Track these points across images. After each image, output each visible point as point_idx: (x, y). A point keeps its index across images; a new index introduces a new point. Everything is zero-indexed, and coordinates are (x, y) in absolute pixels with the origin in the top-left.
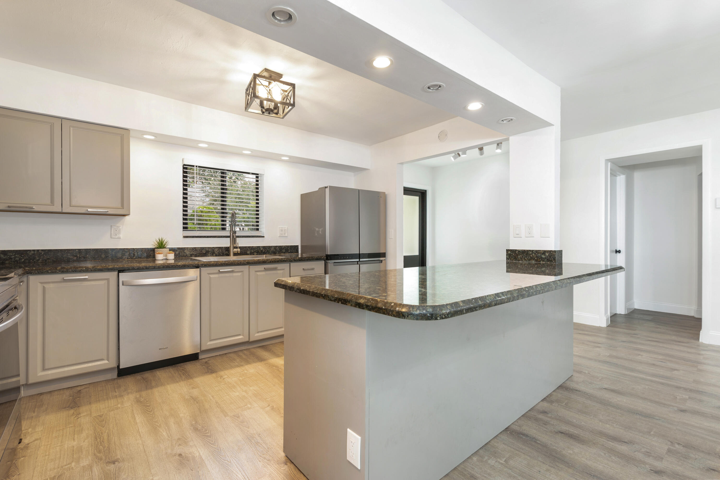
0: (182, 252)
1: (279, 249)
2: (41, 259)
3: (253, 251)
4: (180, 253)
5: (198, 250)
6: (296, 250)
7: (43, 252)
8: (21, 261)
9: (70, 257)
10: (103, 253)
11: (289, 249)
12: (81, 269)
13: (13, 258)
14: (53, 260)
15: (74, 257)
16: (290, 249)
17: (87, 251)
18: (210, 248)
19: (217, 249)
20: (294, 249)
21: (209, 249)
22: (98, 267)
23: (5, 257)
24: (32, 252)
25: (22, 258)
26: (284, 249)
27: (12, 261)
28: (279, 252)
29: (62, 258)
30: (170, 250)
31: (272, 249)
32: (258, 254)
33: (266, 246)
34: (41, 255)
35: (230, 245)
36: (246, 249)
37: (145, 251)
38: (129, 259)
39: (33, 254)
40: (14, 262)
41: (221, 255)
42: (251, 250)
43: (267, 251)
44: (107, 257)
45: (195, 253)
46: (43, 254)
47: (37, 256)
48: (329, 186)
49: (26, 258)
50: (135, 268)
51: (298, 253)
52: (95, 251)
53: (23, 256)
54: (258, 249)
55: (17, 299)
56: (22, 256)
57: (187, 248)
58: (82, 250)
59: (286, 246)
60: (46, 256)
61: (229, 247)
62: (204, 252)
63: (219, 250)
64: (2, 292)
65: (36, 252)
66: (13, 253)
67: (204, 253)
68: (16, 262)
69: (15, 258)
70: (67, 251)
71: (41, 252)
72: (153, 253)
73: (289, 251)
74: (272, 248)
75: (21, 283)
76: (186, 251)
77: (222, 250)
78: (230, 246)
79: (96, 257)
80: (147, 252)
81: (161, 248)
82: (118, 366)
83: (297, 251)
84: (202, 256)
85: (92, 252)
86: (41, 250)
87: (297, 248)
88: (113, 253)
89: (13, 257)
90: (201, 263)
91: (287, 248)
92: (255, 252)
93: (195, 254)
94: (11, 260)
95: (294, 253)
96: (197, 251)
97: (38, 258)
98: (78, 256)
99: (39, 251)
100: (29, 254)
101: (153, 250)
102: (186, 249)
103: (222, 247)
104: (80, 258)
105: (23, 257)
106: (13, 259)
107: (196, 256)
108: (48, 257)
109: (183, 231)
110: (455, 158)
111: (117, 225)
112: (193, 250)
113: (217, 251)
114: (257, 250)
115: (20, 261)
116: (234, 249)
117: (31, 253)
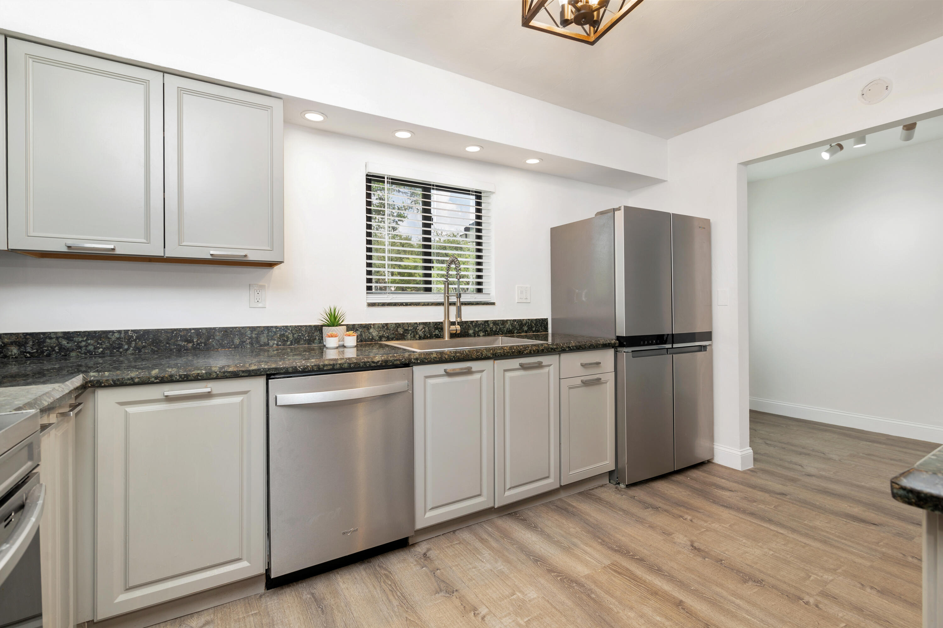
0: (366, 332)
1: (518, 325)
2: (131, 349)
3: (478, 329)
4: (363, 335)
5: (392, 329)
6: (544, 328)
7: (134, 335)
8: (98, 352)
9: (180, 343)
10: (237, 335)
11: (533, 325)
12: (198, 374)
13: (84, 346)
14: (152, 349)
15: (187, 344)
16: (535, 325)
17: (210, 332)
18: (410, 324)
19: (422, 325)
20: (540, 326)
21: (409, 327)
22: (230, 368)
23: (70, 345)
24: (117, 335)
25: (98, 345)
26: (525, 324)
27: (82, 352)
28: (518, 330)
29: (168, 345)
30: (348, 330)
31: (507, 326)
32: (485, 333)
33: (498, 320)
34: (132, 341)
35: (443, 319)
36: (467, 327)
37: (306, 331)
38: (280, 345)
39: (118, 339)
40: (85, 354)
41: (428, 337)
42: (475, 328)
43: (500, 329)
44: (242, 342)
45: (386, 334)
46: (134, 338)
47: (125, 342)
48: (624, 206)
49: (106, 346)
50: (299, 369)
51: (548, 332)
52: (222, 333)
53: (101, 342)
54: (485, 326)
55: (37, 473)
56: (98, 343)
57: (374, 324)
58: (200, 331)
59: (529, 320)
60: (140, 342)
61: (442, 323)
62: (401, 331)
63: (424, 328)
64: (29, 436)
65: (122, 335)
66: (83, 336)
67: (400, 334)
68: (88, 354)
69: (86, 346)
70: (175, 332)
71: (131, 334)
72: (319, 335)
73: (534, 329)
74: (507, 323)
75: (71, 412)
76: (371, 330)
77: (428, 329)
78: (445, 321)
79: (225, 343)
80: (308, 333)
81: (333, 326)
82: (268, 571)
83: (546, 329)
84: (397, 339)
85: (218, 334)
86: (132, 331)
87: (545, 323)
88: (254, 335)
89: (82, 345)
90: (415, 357)
91: (531, 322)
92: (481, 330)
93: (387, 336)
94: (80, 350)
95: (541, 332)
96: (390, 330)
97: (126, 347)
98: (195, 340)
99: (128, 333)
100: (111, 338)
101: (319, 329)
102: (372, 326)
103: (430, 323)
104: (198, 344)
105: (101, 344)
106: (84, 348)
107: (388, 339)
108: (144, 344)
109: (367, 293)
110: (832, 151)
111: (260, 284)
112: (384, 329)
113: (421, 330)
114: (483, 327)
115: (95, 352)
116: (452, 327)
117: (113, 336)
